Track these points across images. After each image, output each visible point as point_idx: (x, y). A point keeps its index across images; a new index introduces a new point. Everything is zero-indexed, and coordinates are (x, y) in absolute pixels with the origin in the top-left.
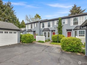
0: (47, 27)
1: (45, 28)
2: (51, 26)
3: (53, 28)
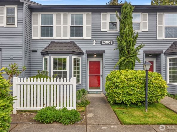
0: (68, 37)
1: (55, 37)
2: (87, 35)
3: (94, 44)
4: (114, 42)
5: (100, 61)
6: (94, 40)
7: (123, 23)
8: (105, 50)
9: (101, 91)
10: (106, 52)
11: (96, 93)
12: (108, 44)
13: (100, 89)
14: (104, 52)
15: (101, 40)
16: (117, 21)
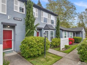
3: (9, 18)
4: (22, 20)
5: (12, 31)
6: (9, 16)
7: (29, 10)
8: (17, 24)
9: (13, 50)
10: (17, 25)
11: (9, 52)
12: (19, 20)
13: (12, 49)
14: (16, 25)
15: (14, 17)
16: (24, 8)
